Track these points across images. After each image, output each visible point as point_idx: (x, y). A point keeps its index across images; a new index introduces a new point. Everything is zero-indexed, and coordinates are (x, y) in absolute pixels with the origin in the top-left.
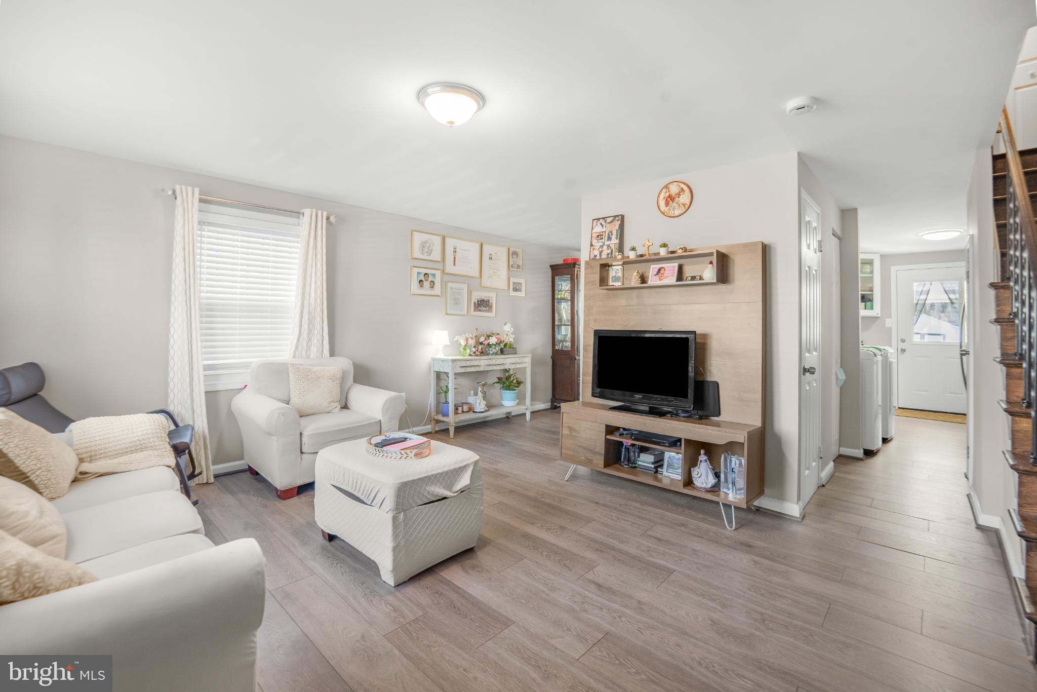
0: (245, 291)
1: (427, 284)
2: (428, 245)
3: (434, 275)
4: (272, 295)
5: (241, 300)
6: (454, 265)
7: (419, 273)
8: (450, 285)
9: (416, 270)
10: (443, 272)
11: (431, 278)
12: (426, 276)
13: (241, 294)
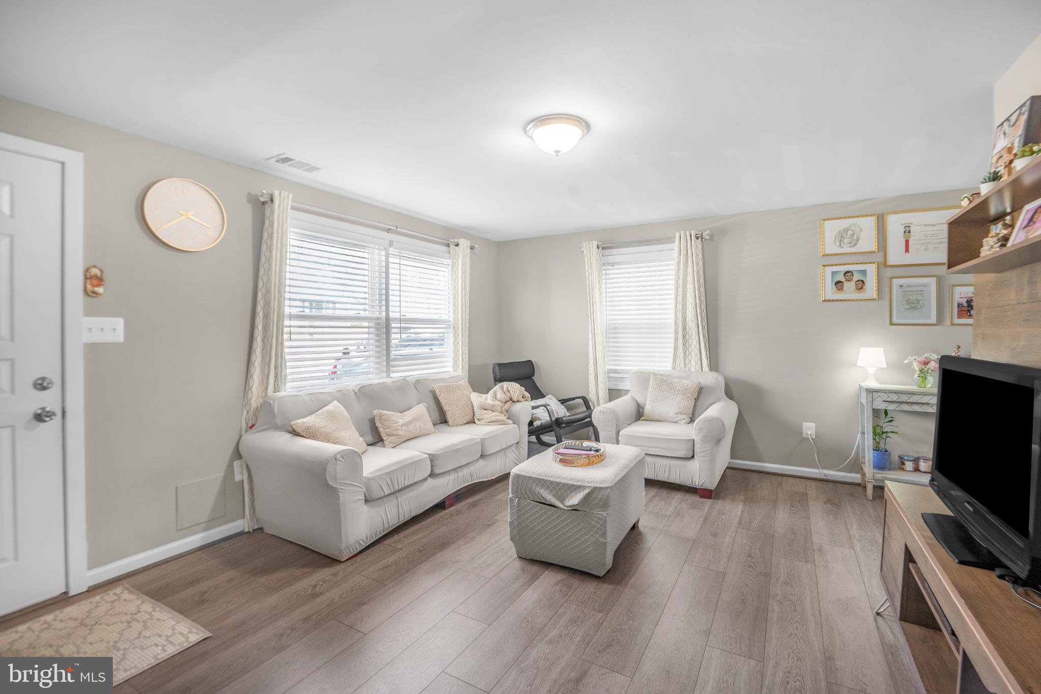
0: (638, 312)
1: (849, 286)
2: (850, 233)
3: (864, 272)
4: (659, 314)
5: (636, 319)
6: (907, 250)
7: (834, 273)
8: (896, 282)
9: (829, 270)
10: (883, 265)
11: (857, 277)
12: (849, 274)
13: (636, 315)
